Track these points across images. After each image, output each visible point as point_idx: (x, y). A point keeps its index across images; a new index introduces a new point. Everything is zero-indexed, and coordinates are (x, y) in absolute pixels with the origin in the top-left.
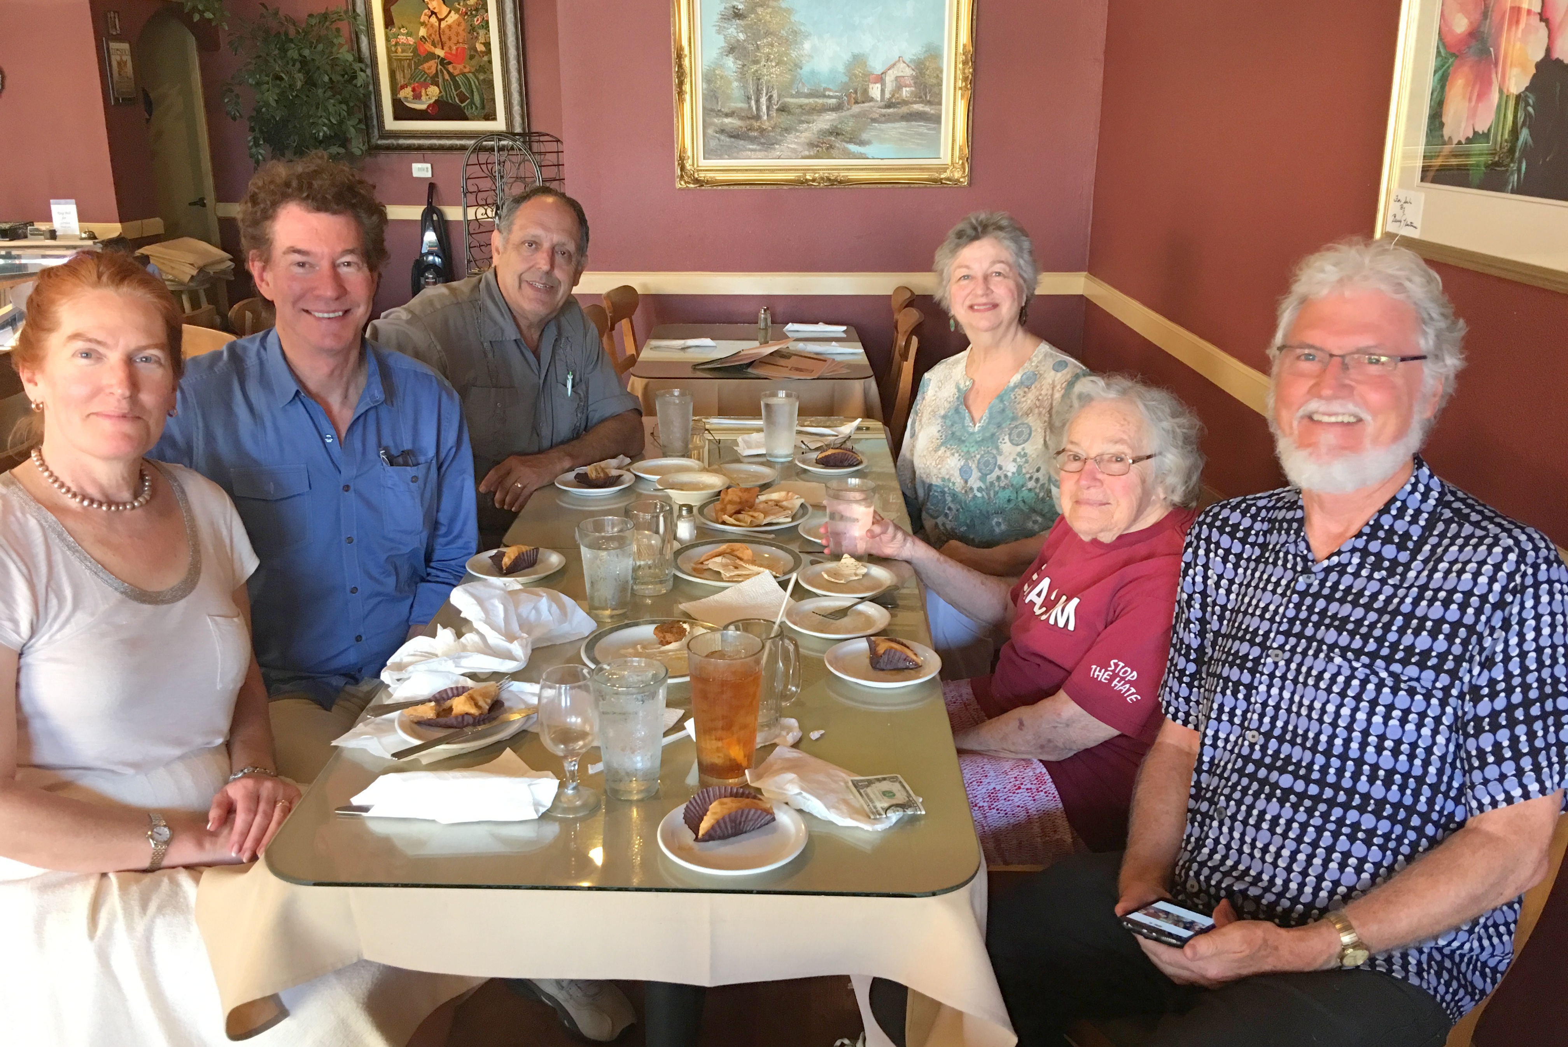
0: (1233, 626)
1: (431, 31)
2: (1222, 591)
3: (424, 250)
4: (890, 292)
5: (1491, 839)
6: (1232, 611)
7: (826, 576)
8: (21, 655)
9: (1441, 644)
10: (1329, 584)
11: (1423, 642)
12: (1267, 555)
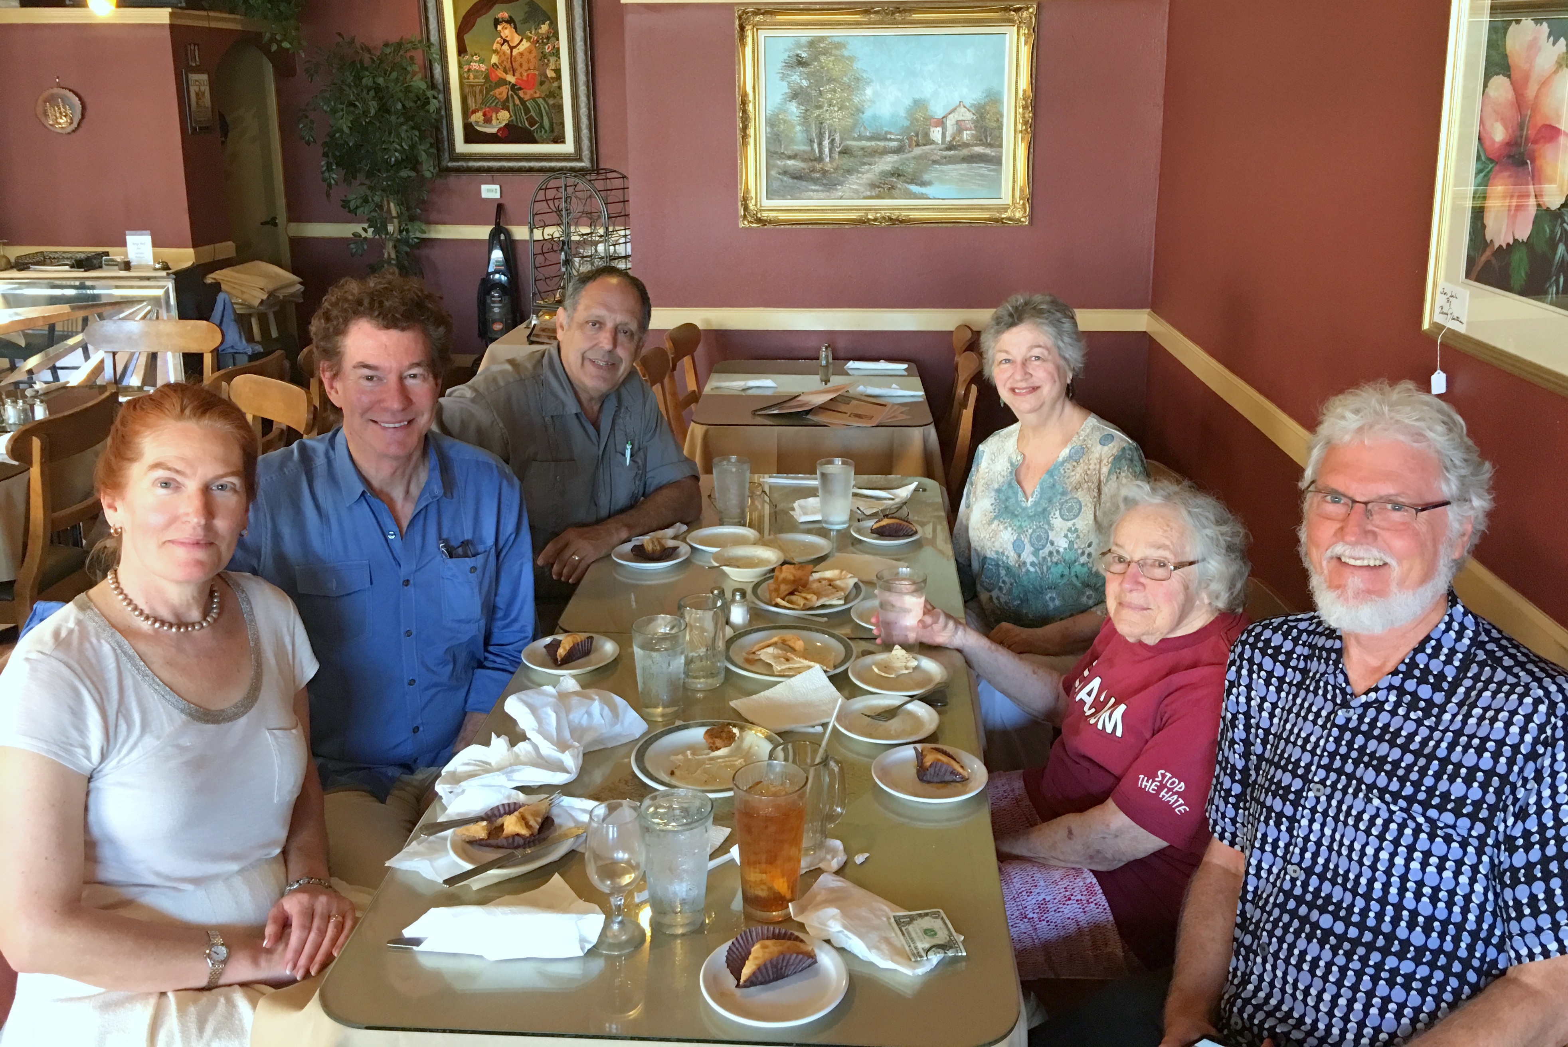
0: (1275, 753)
1: (503, 58)
2: (1265, 714)
3: (491, 269)
4: (951, 328)
5: (1531, 993)
6: (1275, 735)
7: (876, 670)
8: (90, 779)
9: (1475, 793)
10: (1367, 720)
11: (1458, 789)
12: (1308, 682)
